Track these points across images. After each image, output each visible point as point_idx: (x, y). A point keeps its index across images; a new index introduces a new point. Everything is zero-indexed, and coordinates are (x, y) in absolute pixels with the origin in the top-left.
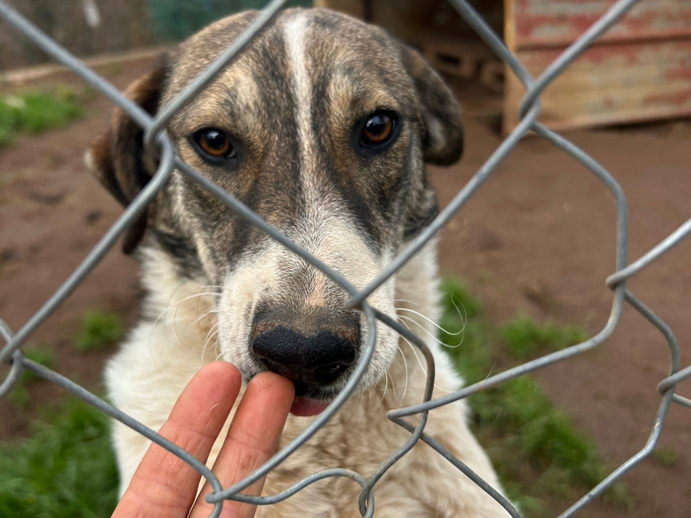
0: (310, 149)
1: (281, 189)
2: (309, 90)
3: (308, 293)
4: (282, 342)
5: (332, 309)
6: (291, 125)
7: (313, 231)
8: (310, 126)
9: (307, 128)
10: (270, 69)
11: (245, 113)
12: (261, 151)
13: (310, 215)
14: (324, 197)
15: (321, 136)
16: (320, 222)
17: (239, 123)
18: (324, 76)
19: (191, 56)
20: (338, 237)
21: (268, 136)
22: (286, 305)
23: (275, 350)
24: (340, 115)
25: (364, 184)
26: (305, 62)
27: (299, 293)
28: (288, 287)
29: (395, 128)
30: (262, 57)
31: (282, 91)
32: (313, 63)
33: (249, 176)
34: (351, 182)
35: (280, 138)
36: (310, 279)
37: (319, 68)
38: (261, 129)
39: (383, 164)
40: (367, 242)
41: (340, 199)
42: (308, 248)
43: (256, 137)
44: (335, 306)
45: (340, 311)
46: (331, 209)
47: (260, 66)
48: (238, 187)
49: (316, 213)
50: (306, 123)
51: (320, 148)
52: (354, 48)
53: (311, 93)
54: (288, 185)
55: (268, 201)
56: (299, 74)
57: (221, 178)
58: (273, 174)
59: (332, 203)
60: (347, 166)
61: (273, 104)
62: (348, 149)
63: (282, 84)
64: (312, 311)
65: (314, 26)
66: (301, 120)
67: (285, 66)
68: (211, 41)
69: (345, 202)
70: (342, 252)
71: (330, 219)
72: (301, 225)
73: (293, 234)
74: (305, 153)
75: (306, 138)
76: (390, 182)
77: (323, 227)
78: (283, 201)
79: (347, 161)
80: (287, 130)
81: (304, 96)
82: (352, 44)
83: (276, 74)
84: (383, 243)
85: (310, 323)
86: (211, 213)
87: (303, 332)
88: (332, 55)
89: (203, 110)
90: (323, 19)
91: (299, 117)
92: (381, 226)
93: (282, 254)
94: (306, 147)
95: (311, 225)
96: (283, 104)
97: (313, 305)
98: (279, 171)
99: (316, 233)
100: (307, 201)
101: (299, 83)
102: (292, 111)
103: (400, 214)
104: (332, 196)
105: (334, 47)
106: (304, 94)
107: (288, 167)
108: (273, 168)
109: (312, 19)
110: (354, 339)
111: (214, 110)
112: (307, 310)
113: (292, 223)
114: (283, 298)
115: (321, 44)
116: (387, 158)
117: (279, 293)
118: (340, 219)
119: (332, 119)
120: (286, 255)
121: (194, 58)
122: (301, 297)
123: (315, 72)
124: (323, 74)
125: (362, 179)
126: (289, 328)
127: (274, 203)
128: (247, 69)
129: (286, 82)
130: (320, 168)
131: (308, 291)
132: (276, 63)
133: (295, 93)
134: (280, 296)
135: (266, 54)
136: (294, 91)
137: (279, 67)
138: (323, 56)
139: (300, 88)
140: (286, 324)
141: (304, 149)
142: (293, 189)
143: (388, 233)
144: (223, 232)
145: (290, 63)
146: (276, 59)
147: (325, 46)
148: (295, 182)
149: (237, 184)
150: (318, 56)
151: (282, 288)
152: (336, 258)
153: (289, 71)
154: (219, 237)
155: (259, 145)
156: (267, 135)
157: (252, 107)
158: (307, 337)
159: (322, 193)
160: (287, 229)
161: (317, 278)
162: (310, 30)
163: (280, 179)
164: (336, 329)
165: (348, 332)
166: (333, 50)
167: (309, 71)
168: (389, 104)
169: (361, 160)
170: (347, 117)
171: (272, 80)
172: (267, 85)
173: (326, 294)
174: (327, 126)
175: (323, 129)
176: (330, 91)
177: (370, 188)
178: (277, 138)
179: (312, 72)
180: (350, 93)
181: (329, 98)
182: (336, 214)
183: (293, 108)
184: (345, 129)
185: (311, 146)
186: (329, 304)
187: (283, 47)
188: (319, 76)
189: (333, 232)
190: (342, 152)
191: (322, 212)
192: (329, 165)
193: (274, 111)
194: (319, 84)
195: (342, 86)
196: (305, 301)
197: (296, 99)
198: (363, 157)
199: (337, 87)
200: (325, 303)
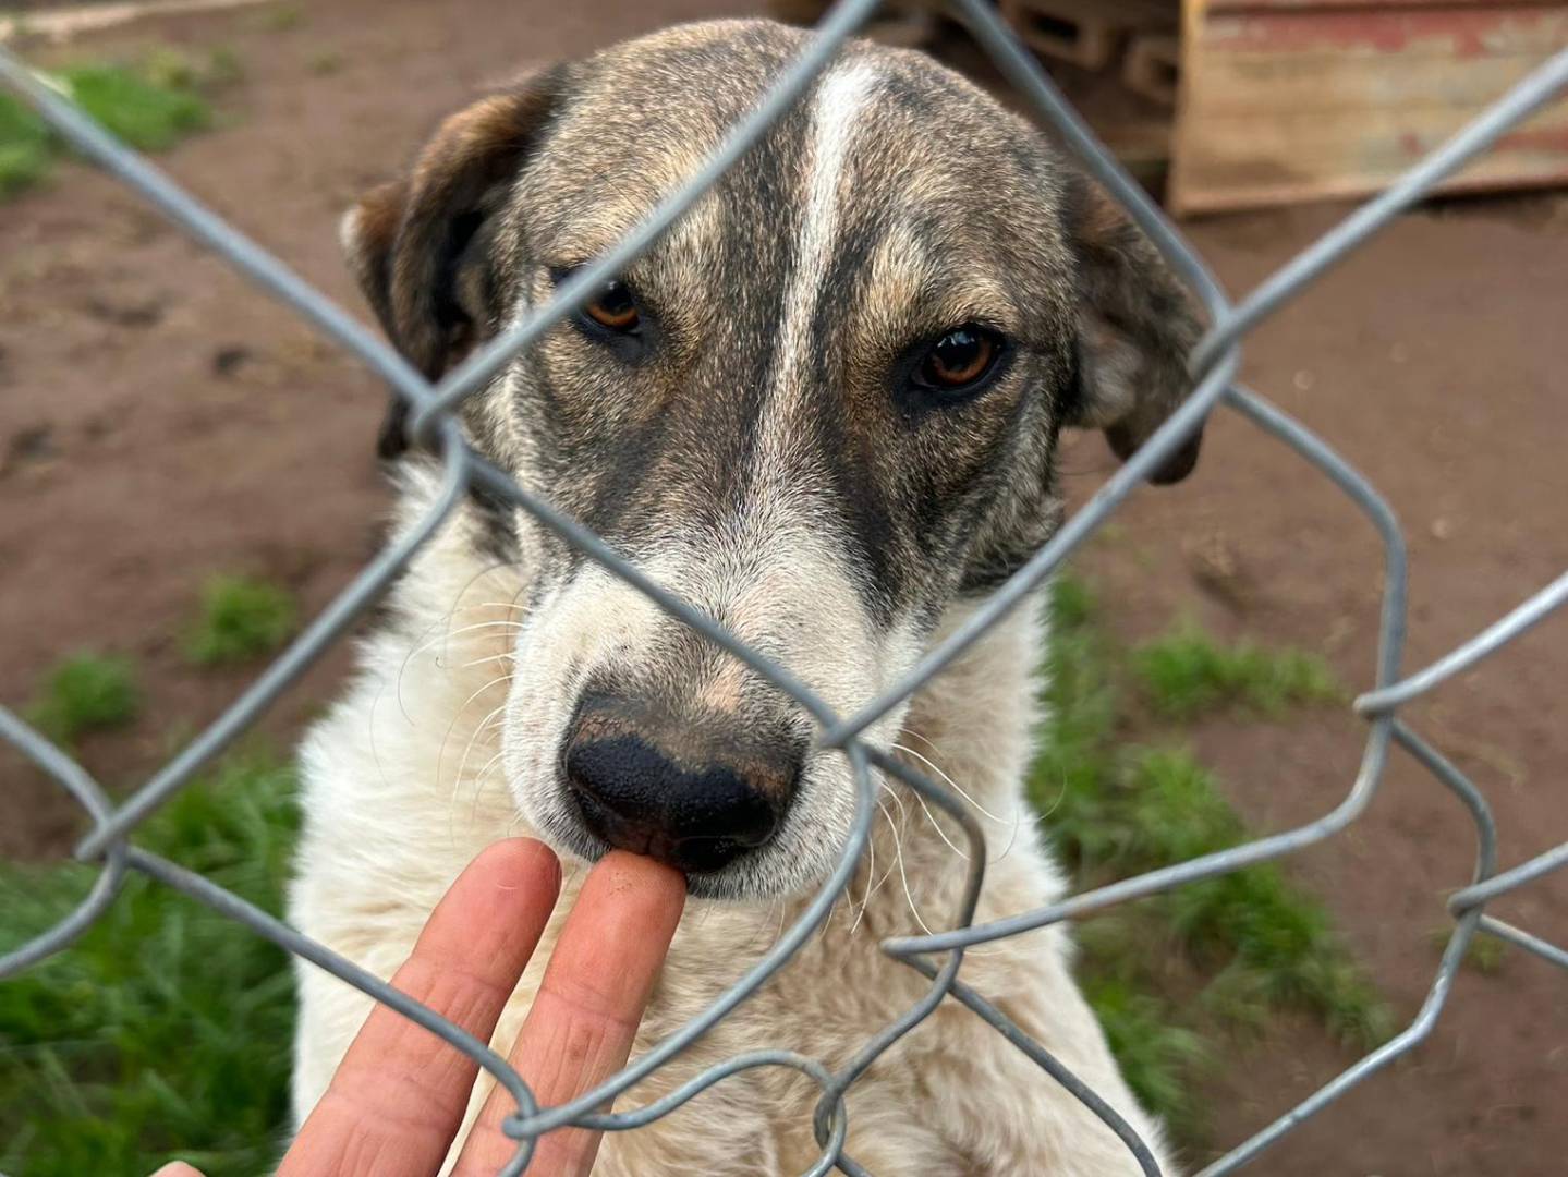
0: (795, 370)
1: (710, 439)
2: (829, 243)
3: (706, 676)
4: (629, 770)
5: (749, 723)
6: (770, 309)
7: (749, 547)
8: (807, 321)
9: (800, 324)
10: (760, 174)
11: (678, 260)
12: (691, 347)
13: (753, 512)
14: (795, 480)
15: (827, 346)
16: (771, 532)
17: (662, 278)
18: (871, 222)
19: (609, 88)
20: (800, 572)
21: (713, 320)
22: (656, 692)
23: (611, 781)
24: (881, 318)
25: (893, 465)
26: (840, 180)
27: (688, 673)
28: (669, 653)
31: (771, 229)
32: (856, 185)
33: (654, 390)
34: (864, 460)
35: (737, 330)
37: (866, 200)
38: (704, 301)
39: (945, 429)
40: (864, 593)
41: (828, 491)
42: (731, 582)
43: (690, 315)
44: (757, 718)
45: (764, 731)
46: (804, 509)
48: (630, 403)
49: (767, 511)
50: (802, 312)
51: (817, 373)
52: (954, 169)
53: (832, 250)
54: (725, 434)
55: (679, 457)
56: (819, 201)
57: (602, 370)
58: (703, 403)
59: (810, 497)
60: (864, 424)
61: (743, 253)
62: (879, 389)
63: (776, 215)
64: (706, 718)
65: (883, 99)
67: (795, 176)
68: (660, 70)
69: (840, 500)
70: (800, 607)
71: (794, 530)
72: (729, 529)
73: (707, 542)
74: (782, 375)
75: (793, 346)
76: (953, 471)
77: (775, 545)
78: (706, 467)
79: (869, 413)
80: (758, 315)
81: (816, 253)
82: (953, 159)
83: (771, 187)
84: (904, 602)
85: (696, 743)
86: (562, 437)
87: (678, 758)
90: (909, 85)
91: (791, 296)
92: (908, 561)
93: (675, 581)
94: (787, 362)
95: (750, 533)
96: (765, 259)
97: (712, 705)
98: (717, 401)
99: (755, 553)
100: (755, 478)
101: (813, 222)
102: (780, 281)
103: (962, 542)
104: (815, 482)
105: (909, 161)
106: (816, 247)
107: (736, 394)
108: (705, 389)
109: (886, 80)
110: (779, 796)
112: (696, 713)
113: (710, 520)
114: (653, 675)
115: (884, 145)
116: (958, 420)
117: (648, 661)
118: (816, 536)
119: (862, 319)
120: (681, 584)
121: (614, 97)
122: (691, 683)
123: (854, 205)
124: (870, 215)
125: (892, 458)
126: (651, 741)
127: (688, 466)
129: (786, 211)
130: (804, 415)
131: (709, 672)
132: (778, 163)
133: (798, 241)
134: (647, 669)
136: (798, 235)
137: (781, 174)
138: (881, 175)
139: (814, 232)
140: (646, 733)
141: (782, 366)
142: (733, 444)
143: (920, 581)
144: (574, 488)
145: (808, 171)
146: (780, 154)
147: (891, 153)
148: (741, 432)
149: (630, 395)
150: (870, 172)
151: (658, 653)
152: (784, 617)
153: (800, 188)
154: (563, 493)
155: (692, 334)
156: (711, 318)
157: (698, 251)
158: (684, 771)
159: (793, 469)
160: (698, 529)
162: (871, 104)
163: (714, 419)
164: (748, 768)
165: (770, 779)
166: (907, 167)
167: (841, 199)
168: (996, 315)
169: (902, 415)
170: (895, 326)
171: (757, 199)
172: (744, 206)
173: (743, 689)
174: (846, 330)
175: (835, 334)
176: (878, 259)
177: (905, 478)
178: (731, 328)
179: (848, 204)
180: (916, 282)
181: (871, 272)
182: (810, 523)
183: (784, 271)
184: (881, 348)
185: (798, 363)
186: (744, 712)
187: (801, 131)
188: (860, 219)
189: (793, 560)
190: (861, 393)
191: (782, 512)
192: (825, 413)
193: (741, 269)
194: (857, 234)
195: (904, 261)
196: (698, 693)
197: (797, 254)
198: (907, 412)
199: (893, 258)
200: (738, 708)
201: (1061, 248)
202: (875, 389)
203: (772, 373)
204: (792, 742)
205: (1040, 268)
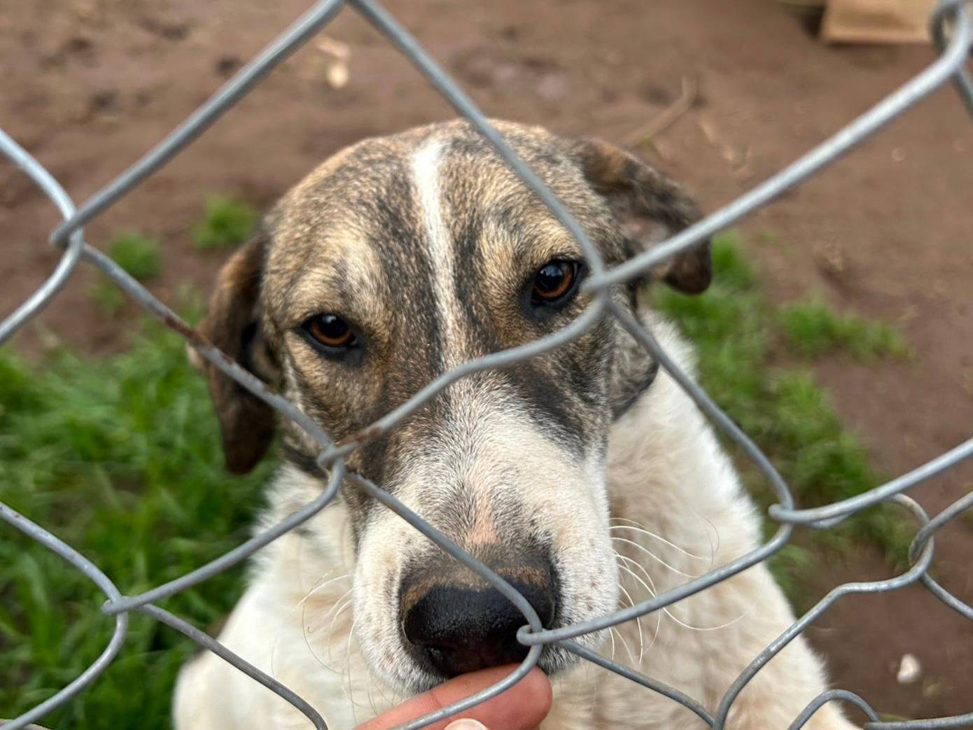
0: (456, 325)
2: (449, 248)
3: (467, 526)
5: (508, 545)
6: (427, 299)
7: (465, 437)
8: (453, 296)
9: (449, 299)
10: (391, 226)
11: (359, 291)
12: (386, 340)
13: (458, 415)
14: (479, 386)
15: (472, 303)
16: (475, 423)
17: (354, 305)
18: (470, 227)
20: (504, 439)
21: (393, 319)
22: (439, 553)
24: (500, 278)
26: (442, 211)
27: (453, 530)
29: (577, 275)
30: (377, 211)
31: (409, 254)
32: (453, 210)
33: (376, 377)
35: (409, 318)
36: (468, 506)
37: (462, 216)
38: (384, 310)
41: (505, 386)
43: (379, 321)
44: (512, 540)
45: (520, 546)
46: (492, 401)
47: (377, 224)
48: (363, 392)
49: (468, 411)
50: (447, 292)
51: (471, 321)
53: (452, 250)
56: (434, 228)
57: (341, 378)
58: (404, 372)
59: (493, 393)
61: (397, 273)
62: (516, 316)
63: (409, 244)
64: (479, 552)
65: (451, 155)
66: (440, 290)
67: (413, 220)
69: (515, 388)
70: (512, 461)
71: (490, 415)
72: (447, 433)
73: (435, 448)
74: (449, 331)
75: (449, 311)
76: (583, 351)
77: (480, 428)
79: (516, 332)
80: (418, 304)
81: (443, 257)
83: (400, 231)
84: (588, 438)
87: (471, 585)
88: (477, 196)
89: (304, 292)
90: (465, 142)
91: (437, 286)
92: (581, 412)
93: (424, 482)
94: (450, 324)
95: (461, 429)
96: (412, 271)
97: (479, 543)
98: (411, 366)
99: (469, 439)
100: (452, 395)
101: (435, 240)
102: (426, 280)
104: (493, 383)
105: (479, 184)
106: (442, 253)
107: (420, 355)
108: (403, 363)
109: (449, 144)
110: (546, 584)
111: (319, 289)
113: (433, 434)
115: (461, 183)
118: (506, 413)
119: (488, 282)
123: (456, 222)
124: (468, 223)
126: (449, 583)
128: (359, 230)
129: (415, 240)
130: (472, 347)
131: (467, 523)
132: (399, 217)
133: (430, 255)
135: (382, 207)
136: (428, 251)
137: (404, 221)
138: (466, 199)
139: (437, 246)
141: (447, 327)
143: (593, 422)
145: (420, 214)
146: (398, 211)
147: (467, 185)
149: (363, 386)
150: (459, 200)
152: (504, 471)
153: (419, 225)
155: (384, 333)
156: (391, 318)
158: (478, 591)
159: (476, 380)
160: (427, 443)
161: (478, 503)
162: (444, 161)
163: (413, 378)
164: (519, 572)
165: (536, 575)
166: (479, 189)
167: (447, 221)
168: (569, 249)
169: (537, 324)
170: (510, 278)
171: (394, 240)
172: (388, 248)
173: (496, 523)
174: (481, 292)
175: (474, 296)
176: (482, 246)
177: (556, 362)
178: (404, 319)
179: (452, 223)
180: (510, 249)
181: (482, 256)
182: (499, 407)
183: (427, 274)
184: (508, 294)
185: (457, 321)
186: (502, 539)
187: (407, 193)
188: (463, 227)
189: (497, 433)
190: (506, 322)
191: (478, 406)
192: (486, 341)
193: (399, 283)
194: (464, 237)
195: (498, 240)
196: (466, 539)
197: (432, 262)
198: (539, 321)
199: (491, 242)
200: (497, 537)
201: (594, 198)
202: (514, 317)
203: (442, 333)
204: (540, 548)
205: (585, 214)
